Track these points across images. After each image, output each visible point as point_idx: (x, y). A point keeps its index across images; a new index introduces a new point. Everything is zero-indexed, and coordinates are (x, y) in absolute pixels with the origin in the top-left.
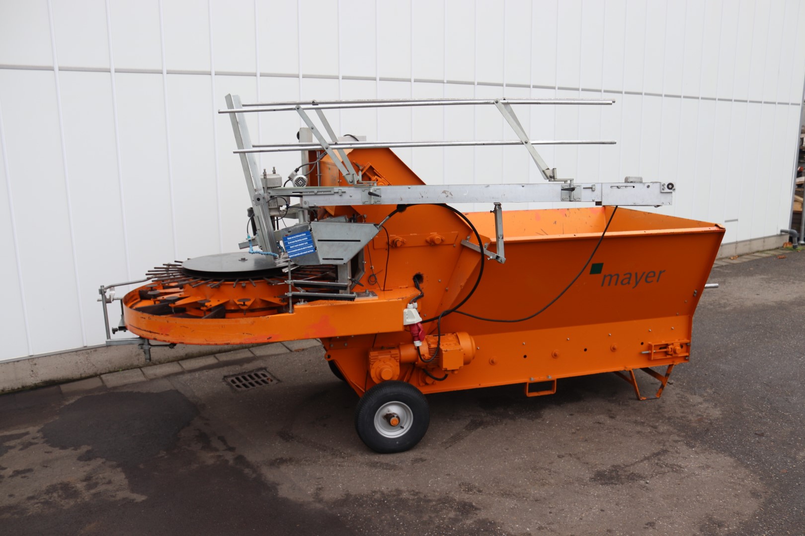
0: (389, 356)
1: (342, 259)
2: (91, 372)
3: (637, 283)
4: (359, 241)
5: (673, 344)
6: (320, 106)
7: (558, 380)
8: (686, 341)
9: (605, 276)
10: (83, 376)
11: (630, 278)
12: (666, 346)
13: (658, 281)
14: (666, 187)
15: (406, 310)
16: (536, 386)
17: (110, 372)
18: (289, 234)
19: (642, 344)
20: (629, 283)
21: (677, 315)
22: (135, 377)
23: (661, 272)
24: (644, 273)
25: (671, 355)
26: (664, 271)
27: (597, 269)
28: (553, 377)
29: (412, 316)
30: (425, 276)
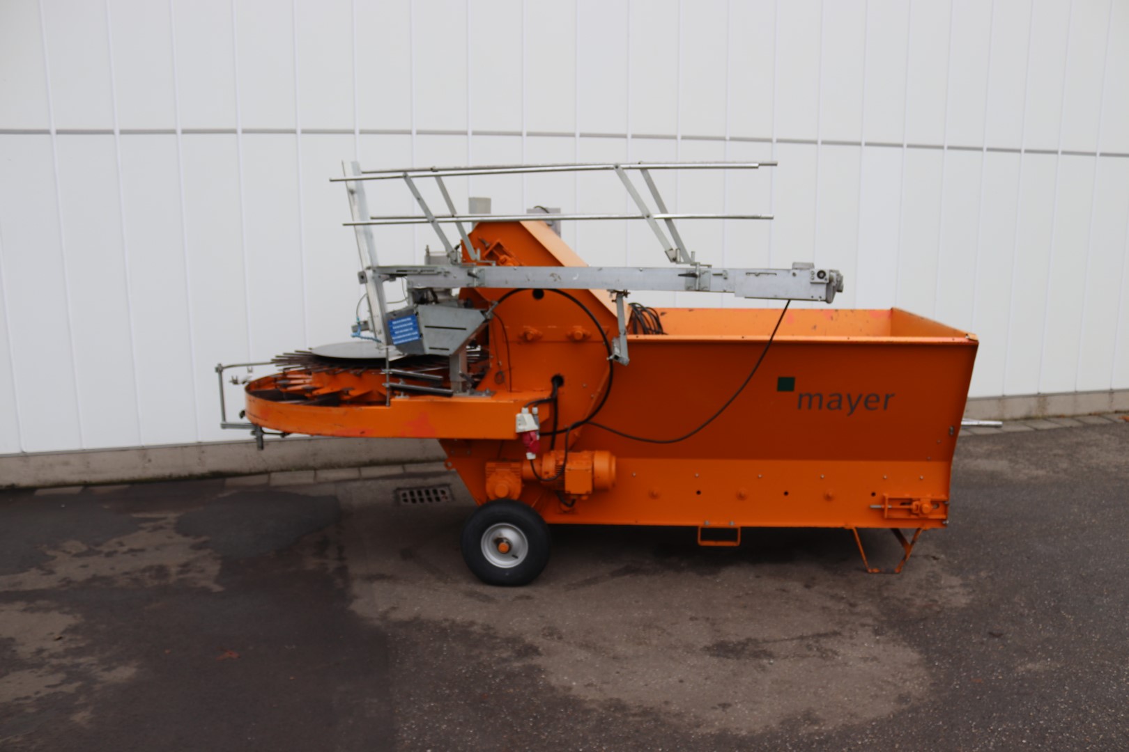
0: (508, 470)
1: (448, 349)
2: (261, 467)
3: (853, 409)
4: (465, 329)
5: (919, 500)
6: (440, 173)
7: (743, 528)
8: (943, 497)
9: (801, 396)
11: (840, 400)
12: (910, 501)
13: (885, 408)
14: (816, 276)
15: (519, 415)
16: (711, 533)
17: (282, 470)
18: (394, 317)
19: (873, 494)
20: (839, 407)
21: (928, 459)
22: (305, 478)
23: (887, 397)
24: (860, 397)
25: (917, 515)
26: (893, 395)
27: (786, 384)
28: (734, 523)
29: (527, 422)
30: (566, 379)
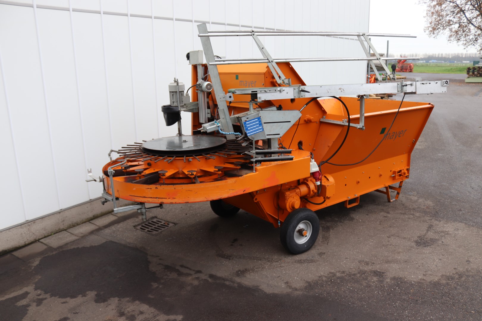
0: (294, 194)
1: (279, 134)
2: (32, 239)
3: (395, 138)
4: (290, 122)
5: (403, 170)
7: (360, 196)
8: (408, 167)
10: (27, 243)
11: (394, 135)
12: (400, 171)
13: (403, 136)
14: (445, 83)
15: (311, 163)
16: (351, 201)
17: (45, 237)
18: (247, 120)
19: (391, 171)
20: (392, 138)
21: (404, 154)
22: (65, 238)
23: (405, 131)
24: (399, 132)
25: (403, 176)
26: (407, 130)
27: (383, 131)
28: (358, 195)
29: (314, 167)
30: (303, 143)
